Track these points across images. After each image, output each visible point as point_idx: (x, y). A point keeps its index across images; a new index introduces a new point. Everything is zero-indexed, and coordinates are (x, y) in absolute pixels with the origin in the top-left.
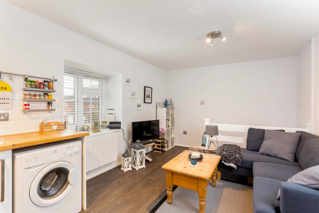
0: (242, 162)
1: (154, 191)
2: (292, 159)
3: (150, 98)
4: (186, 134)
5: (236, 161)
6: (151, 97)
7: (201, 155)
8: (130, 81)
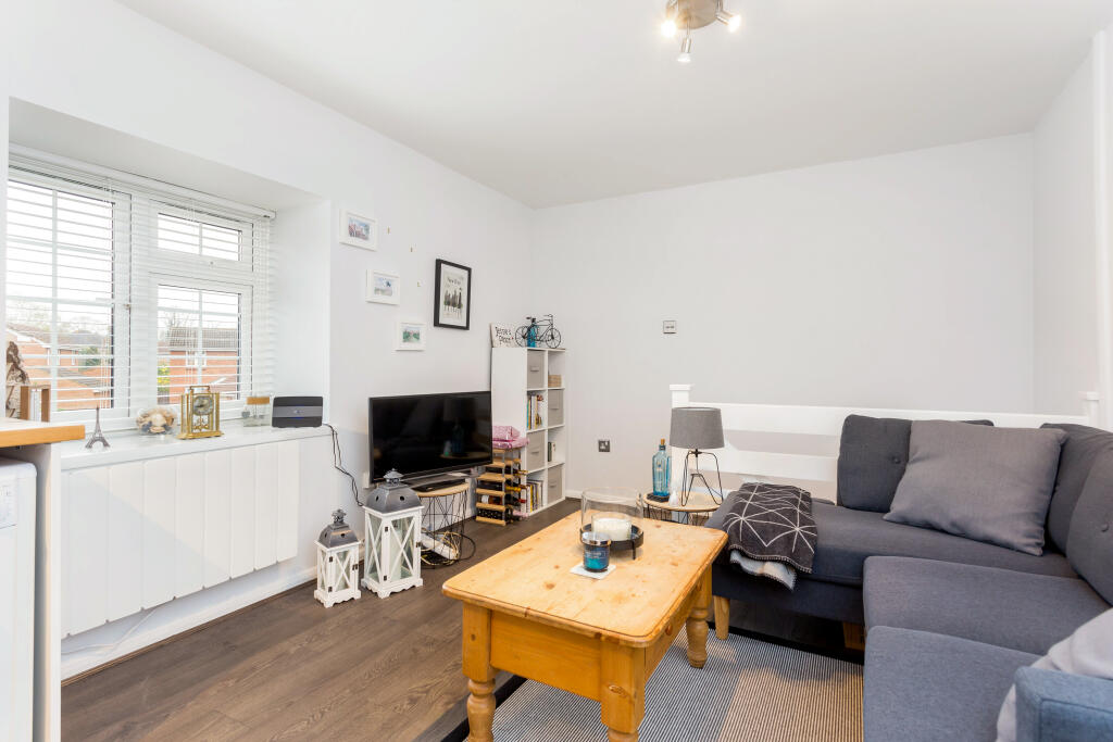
0: (815, 555)
1: (427, 692)
2: (1032, 541)
3: (460, 306)
4: (607, 450)
5: (791, 555)
6: (464, 302)
7: (635, 529)
8: (367, 230)
